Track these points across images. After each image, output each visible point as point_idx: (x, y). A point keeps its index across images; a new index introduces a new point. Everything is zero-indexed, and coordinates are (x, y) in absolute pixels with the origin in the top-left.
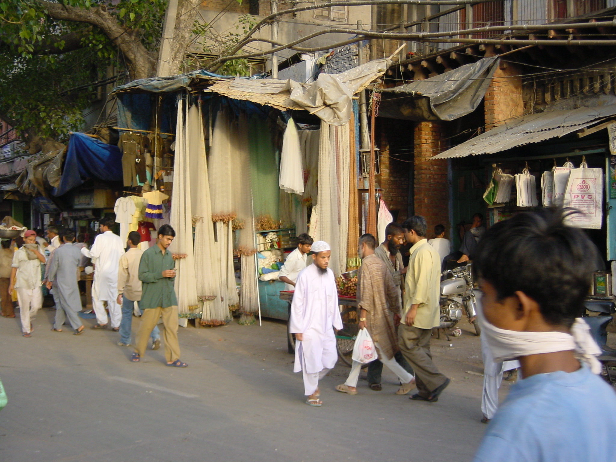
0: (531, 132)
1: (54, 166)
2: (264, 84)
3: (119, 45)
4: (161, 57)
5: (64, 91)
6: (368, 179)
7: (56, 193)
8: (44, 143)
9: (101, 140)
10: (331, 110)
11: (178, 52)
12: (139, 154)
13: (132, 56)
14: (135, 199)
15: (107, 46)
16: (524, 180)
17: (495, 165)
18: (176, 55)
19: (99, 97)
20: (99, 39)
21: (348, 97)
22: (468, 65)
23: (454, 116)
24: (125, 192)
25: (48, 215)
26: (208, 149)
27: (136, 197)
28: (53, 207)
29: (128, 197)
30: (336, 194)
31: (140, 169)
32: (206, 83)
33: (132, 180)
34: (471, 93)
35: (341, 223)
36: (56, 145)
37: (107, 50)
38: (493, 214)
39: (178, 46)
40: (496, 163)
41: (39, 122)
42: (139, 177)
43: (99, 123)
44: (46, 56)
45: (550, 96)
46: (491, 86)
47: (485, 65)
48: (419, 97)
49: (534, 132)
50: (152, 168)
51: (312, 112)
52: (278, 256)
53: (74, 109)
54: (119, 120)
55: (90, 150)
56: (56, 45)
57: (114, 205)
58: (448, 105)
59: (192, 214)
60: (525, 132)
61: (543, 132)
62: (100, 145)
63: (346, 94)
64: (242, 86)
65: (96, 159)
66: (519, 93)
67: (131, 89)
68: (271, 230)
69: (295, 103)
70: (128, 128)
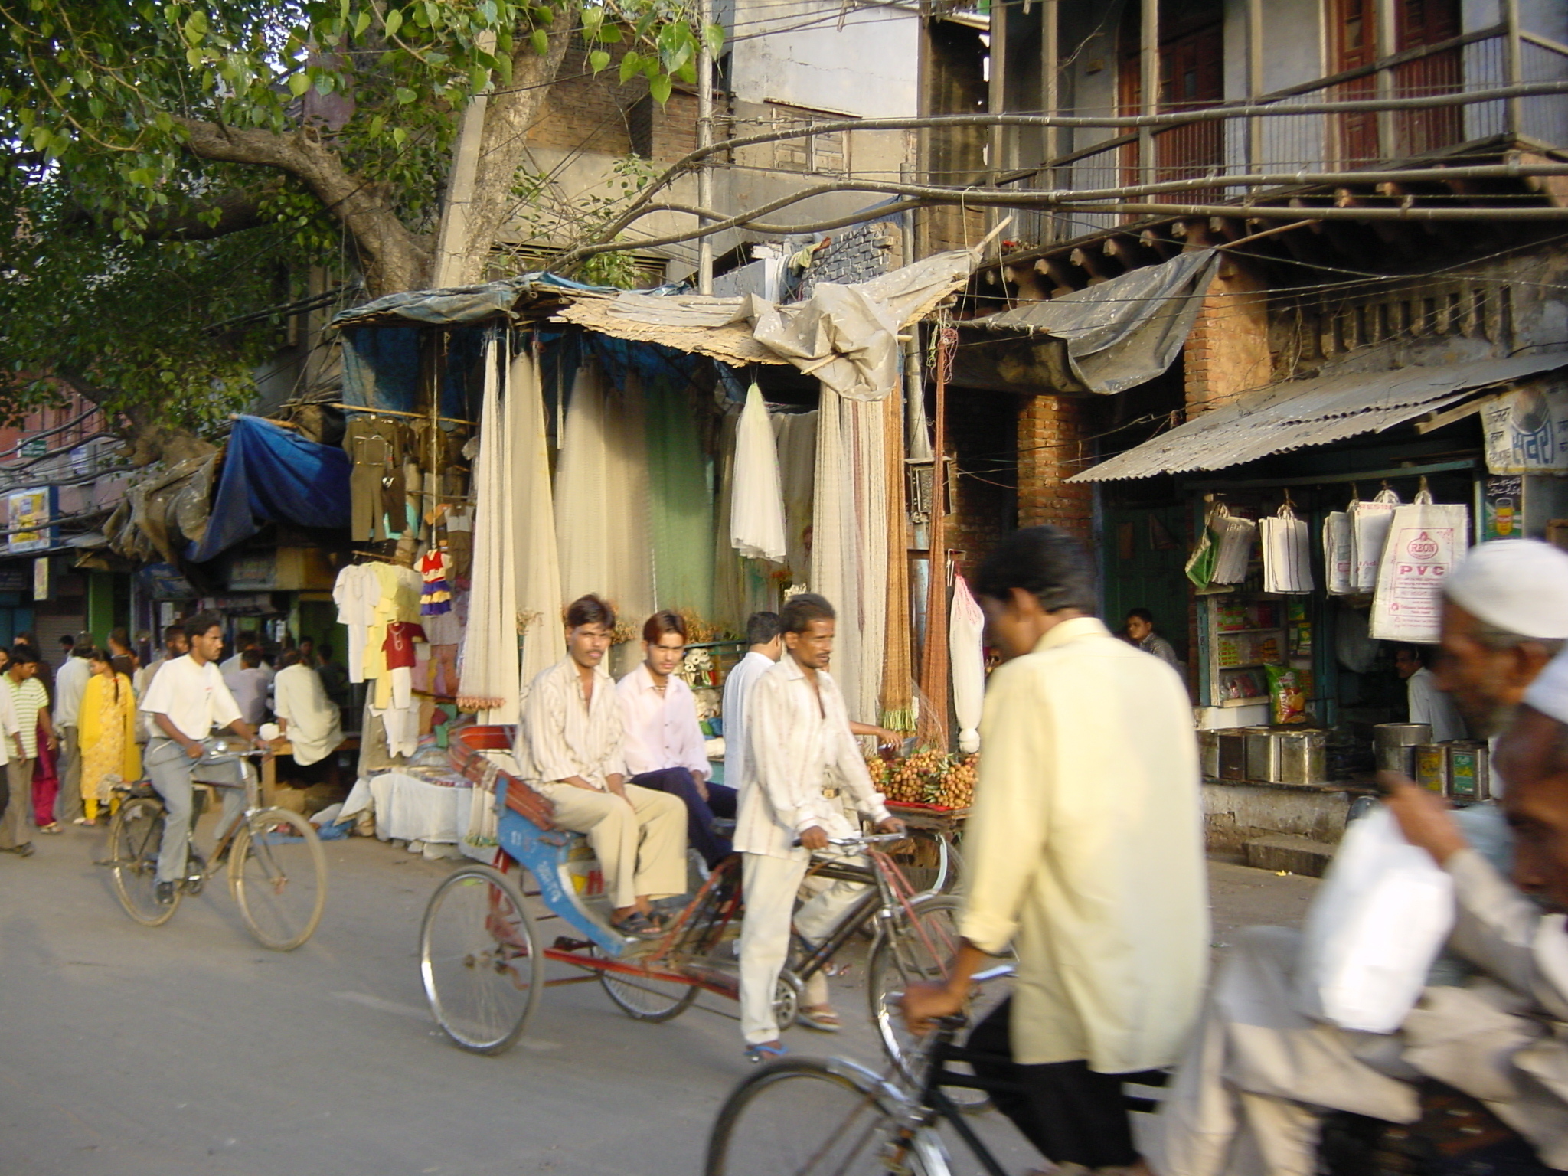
0: (1299, 422)
1: (194, 492)
2: (687, 305)
3: (347, 217)
4: (443, 245)
5: (214, 325)
6: (924, 526)
7: (196, 554)
8: (167, 442)
9: (302, 434)
10: (850, 364)
11: (479, 236)
12: (391, 466)
13: (374, 244)
14: (381, 570)
15: (318, 221)
16: (1281, 532)
17: (1210, 498)
18: (474, 241)
19: (292, 340)
20: (300, 205)
21: (890, 336)
22: (1146, 269)
23: (1121, 384)
24: (357, 552)
25: (170, 605)
26: (554, 457)
27: (382, 564)
28: (183, 586)
29: (365, 565)
30: (855, 560)
31: (393, 502)
32: (552, 302)
33: (373, 526)
34: (1155, 333)
35: (866, 627)
36: (196, 445)
37: (318, 230)
38: (1206, 610)
39: (479, 221)
40: (1214, 491)
41: (158, 392)
42: (390, 521)
43: (298, 395)
44: (176, 243)
45: (1332, 340)
46: (1201, 317)
47: (1187, 269)
48: (1043, 338)
49: (1307, 421)
50: (420, 499)
51: (807, 368)
52: (713, 704)
53: (236, 366)
54: (346, 388)
55: (276, 456)
56: (200, 216)
57: (333, 585)
58: (1103, 359)
59: (517, 604)
60: (1286, 421)
61: (1328, 421)
62: (299, 445)
63: (884, 329)
64: (637, 309)
65: (291, 479)
66: (1262, 335)
67: (376, 315)
68: (697, 644)
69: (765, 349)
70: (367, 406)
